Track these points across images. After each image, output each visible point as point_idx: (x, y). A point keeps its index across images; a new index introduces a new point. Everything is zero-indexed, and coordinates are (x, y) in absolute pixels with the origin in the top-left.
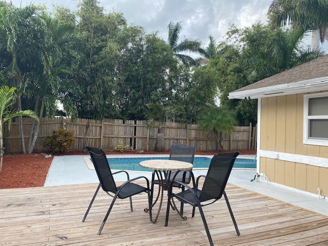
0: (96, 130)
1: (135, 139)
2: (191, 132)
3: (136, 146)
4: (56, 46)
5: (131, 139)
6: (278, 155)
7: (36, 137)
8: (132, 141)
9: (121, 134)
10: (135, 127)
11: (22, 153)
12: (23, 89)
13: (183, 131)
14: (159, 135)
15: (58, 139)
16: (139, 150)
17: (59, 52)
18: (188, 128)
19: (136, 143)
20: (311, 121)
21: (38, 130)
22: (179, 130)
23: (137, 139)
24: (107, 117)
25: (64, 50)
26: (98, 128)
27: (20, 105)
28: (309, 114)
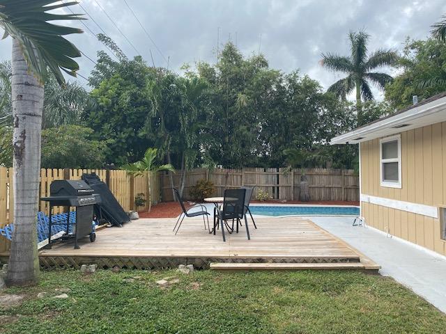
0: (237, 179)
1: (278, 187)
2: (348, 179)
3: (280, 195)
4: (192, 106)
5: (273, 187)
6: (369, 199)
7: (183, 187)
8: (276, 190)
9: (263, 183)
10: (278, 175)
11: (173, 201)
12: (167, 146)
13: (337, 178)
14: (303, 183)
15: (200, 188)
16: (282, 199)
17: (195, 111)
18: (343, 174)
19: (280, 192)
20: (385, 165)
21: (184, 180)
22: (331, 177)
23: (280, 188)
24: (247, 166)
25: (199, 108)
26: (239, 177)
27: (169, 159)
28: (383, 158)
